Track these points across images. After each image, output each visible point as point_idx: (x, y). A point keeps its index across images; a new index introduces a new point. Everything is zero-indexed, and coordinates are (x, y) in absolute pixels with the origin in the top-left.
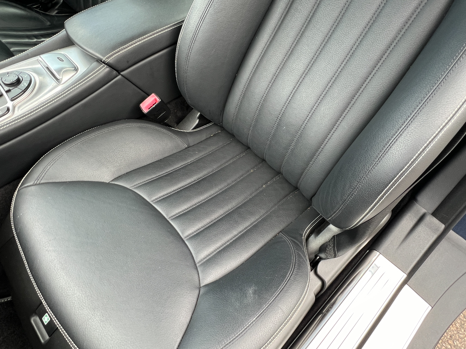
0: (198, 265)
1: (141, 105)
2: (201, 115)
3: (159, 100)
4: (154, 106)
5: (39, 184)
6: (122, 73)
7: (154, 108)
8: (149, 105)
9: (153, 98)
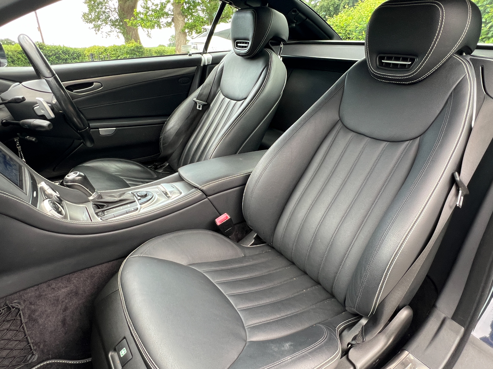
0: (246, 328)
1: (216, 220)
2: (257, 236)
3: (229, 217)
4: (225, 221)
5: (142, 256)
6: (208, 197)
7: (225, 222)
8: (222, 220)
9: (226, 216)
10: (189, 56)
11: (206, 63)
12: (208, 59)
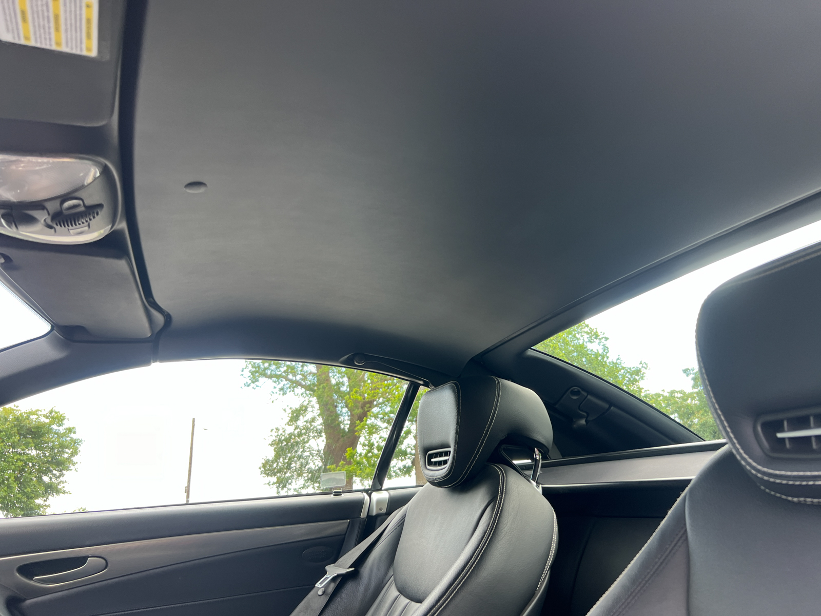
10: (334, 495)
11: (374, 512)
12: (379, 502)
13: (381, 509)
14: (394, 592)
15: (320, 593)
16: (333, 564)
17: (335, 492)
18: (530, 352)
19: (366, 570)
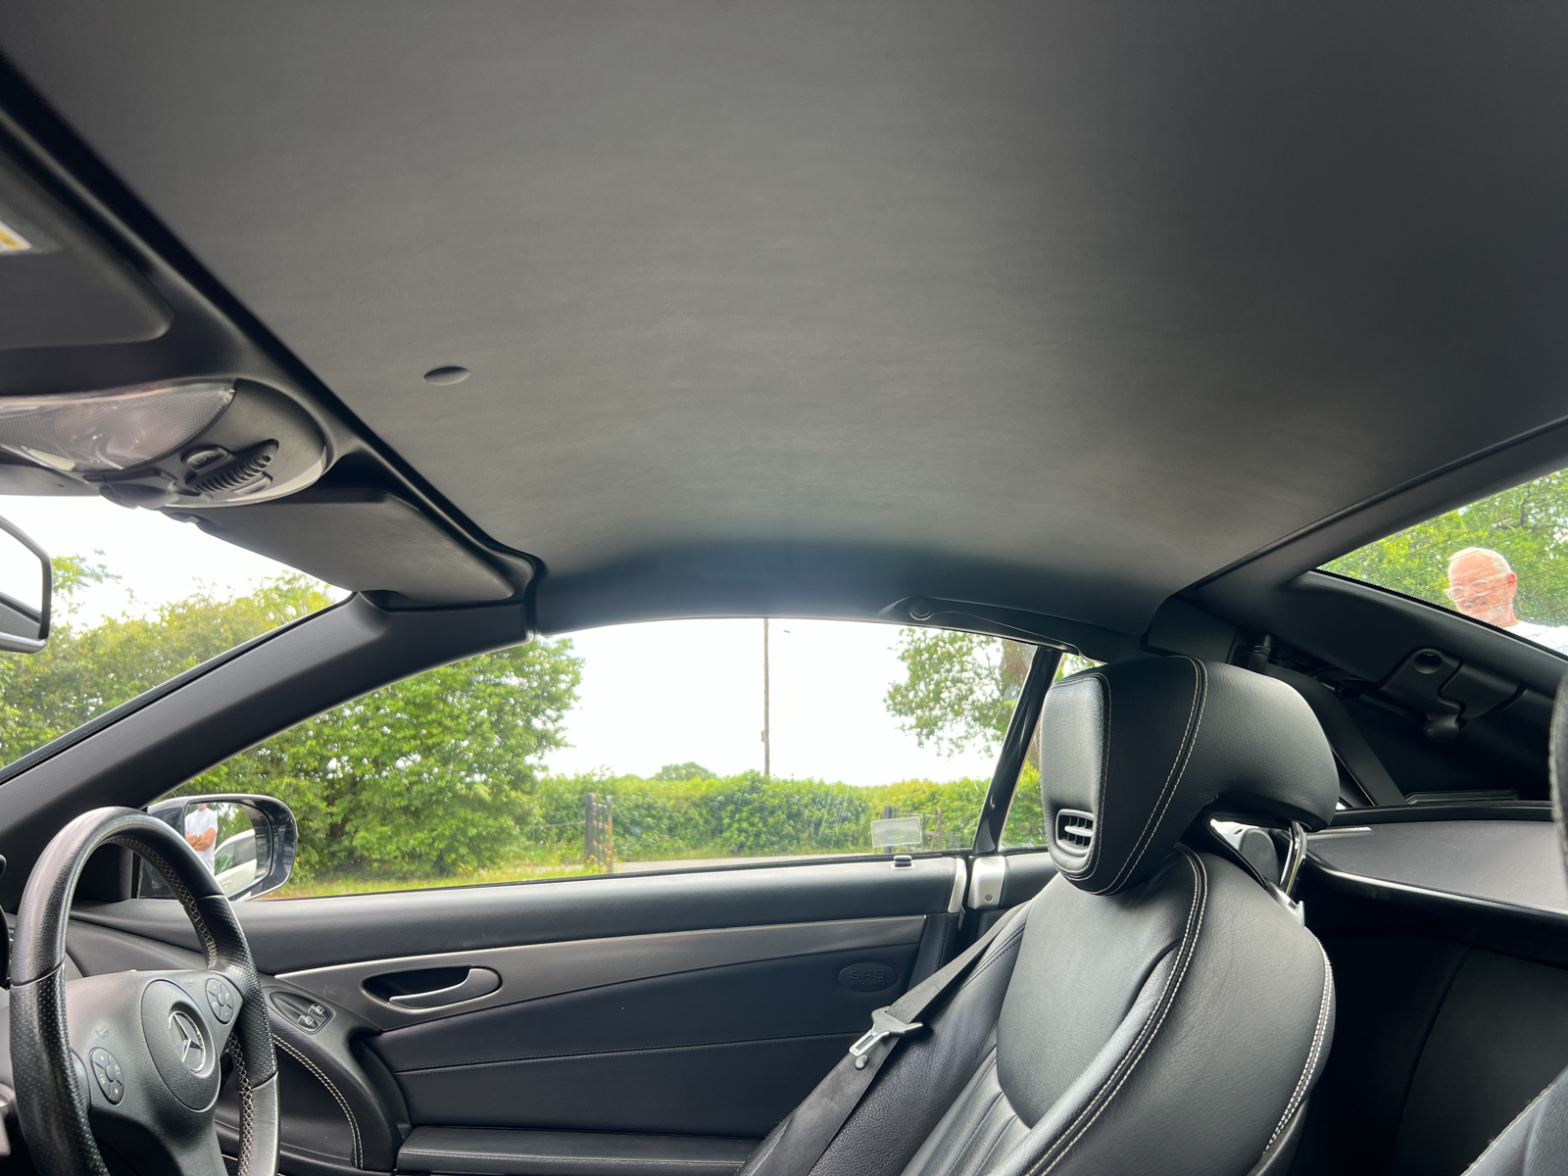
10: (897, 866)
11: (976, 902)
12: (984, 883)
13: (989, 897)
14: (993, 1086)
15: (860, 1064)
16: (887, 1008)
17: (897, 860)
18: (1311, 578)
19: (946, 1028)
